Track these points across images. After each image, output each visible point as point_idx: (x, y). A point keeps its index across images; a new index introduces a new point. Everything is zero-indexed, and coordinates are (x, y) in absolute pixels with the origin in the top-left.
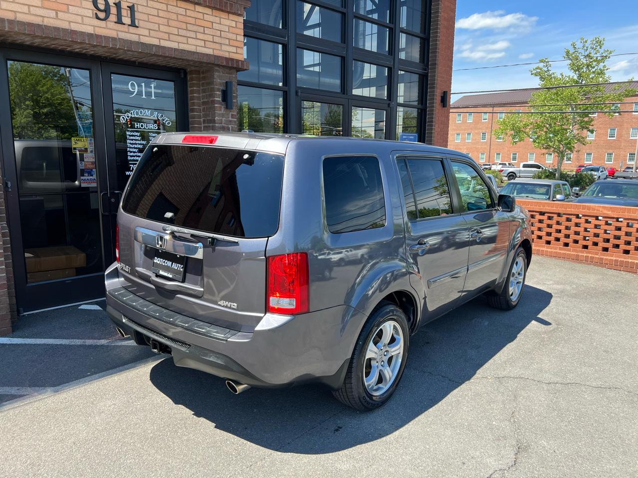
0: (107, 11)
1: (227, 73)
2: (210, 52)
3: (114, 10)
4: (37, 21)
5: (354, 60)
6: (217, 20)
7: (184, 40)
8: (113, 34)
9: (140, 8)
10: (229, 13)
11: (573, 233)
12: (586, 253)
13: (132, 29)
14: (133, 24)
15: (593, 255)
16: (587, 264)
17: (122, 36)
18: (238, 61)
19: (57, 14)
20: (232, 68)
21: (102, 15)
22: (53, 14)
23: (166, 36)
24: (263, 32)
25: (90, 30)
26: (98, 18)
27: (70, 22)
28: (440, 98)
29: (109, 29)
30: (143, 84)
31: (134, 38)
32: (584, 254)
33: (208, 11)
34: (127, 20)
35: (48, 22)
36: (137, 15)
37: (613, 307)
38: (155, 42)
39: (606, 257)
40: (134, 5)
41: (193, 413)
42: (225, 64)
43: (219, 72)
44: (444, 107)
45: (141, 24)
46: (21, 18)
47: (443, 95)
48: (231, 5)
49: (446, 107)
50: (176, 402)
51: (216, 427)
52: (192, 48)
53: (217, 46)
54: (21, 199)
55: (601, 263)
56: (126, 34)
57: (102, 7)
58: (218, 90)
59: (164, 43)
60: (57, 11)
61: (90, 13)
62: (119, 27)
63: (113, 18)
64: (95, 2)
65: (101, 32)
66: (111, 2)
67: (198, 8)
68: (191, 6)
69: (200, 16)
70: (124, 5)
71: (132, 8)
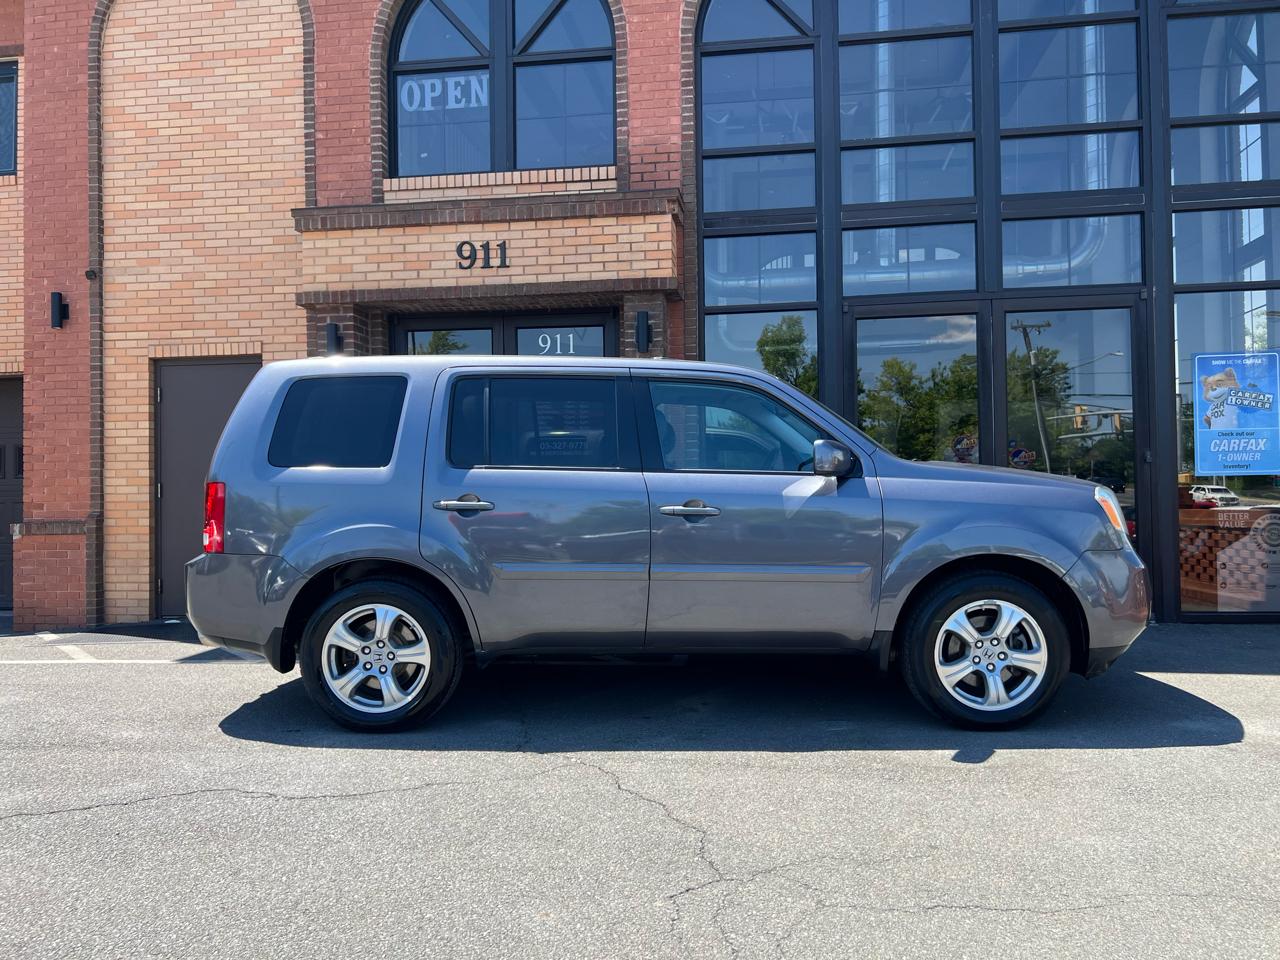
0: (473, 257)
1: (646, 301)
2: (613, 276)
3: (480, 254)
4: (398, 285)
5: (1006, 220)
6: (626, 229)
7: (572, 268)
8: (477, 282)
9: (513, 244)
10: (645, 214)
13: (502, 271)
14: (503, 265)
17: (489, 281)
18: (663, 280)
19: (418, 273)
20: (646, 291)
21: (466, 263)
22: (414, 274)
23: (546, 269)
24: (764, 223)
25: (452, 283)
26: (462, 267)
27: (431, 279)
29: (476, 277)
30: (558, 336)
31: (504, 281)
33: (612, 221)
34: (495, 262)
35: (409, 284)
36: (509, 253)
38: (532, 279)
40: (504, 242)
42: (632, 288)
43: (631, 301)
45: (514, 261)
46: (384, 286)
48: (645, 204)
52: (585, 277)
53: (626, 266)
56: (495, 278)
57: (466, 254)
58: (631, 327)
59: (543, 279)
60: (418, 271)
61: (453, 264)
62: (487, 271)
63: (479, 263)
64: (459, 250)
65: (463, 283)
66: (477, 246)
67: (595, 222)
68: (584, 222)
69: (598, 231)
70: (493, 245)
71: (503, 247)
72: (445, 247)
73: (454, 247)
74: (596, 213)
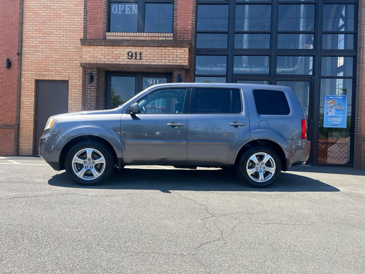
0: (132, 56)
2: (171, 64)
3: (134, 55)
4: (110, 63)
5: (278, 56)
6: (176, 51)
7: (160, 61)
8: (133, 63)
9: (144, 53)
10: (181, 47)
13: (140, 60)
14: (140, 59)
17: (136, 63)
20: (180, 69)
21: (130, 58)
23: (153, 61)
25: (126, 63)
26: (129, 59)
27: (120, 61)
30: (154, 80)
31: (141, 63)
33: (172, 48)
34: (138, 58)
35: (113, 63)
36: (142, 55)
38: (148, 63)
40: (141, 52)
42: (177, 67)
43: (176, 71)
45: (144, 58)
46: (106, 62)
48: (181, 44)
52: (163, 64)
53: (175, 61)
56: (138, 62)
57: (130, 55)
58: (176, 78)
59: (152, 63)
60: (116, 59)
61: (126, 58)
62: (136, 60)
63: (134, 58)
64: (128, 54)
65: (129, 63)
66: (133, 53)
67: (167, 48)
68: (164, 48)
69: (168, 51)
70: (138, 53)
71: (141, 54)
72: (124, 53)
73: (127, 53)
74: (168, 46)
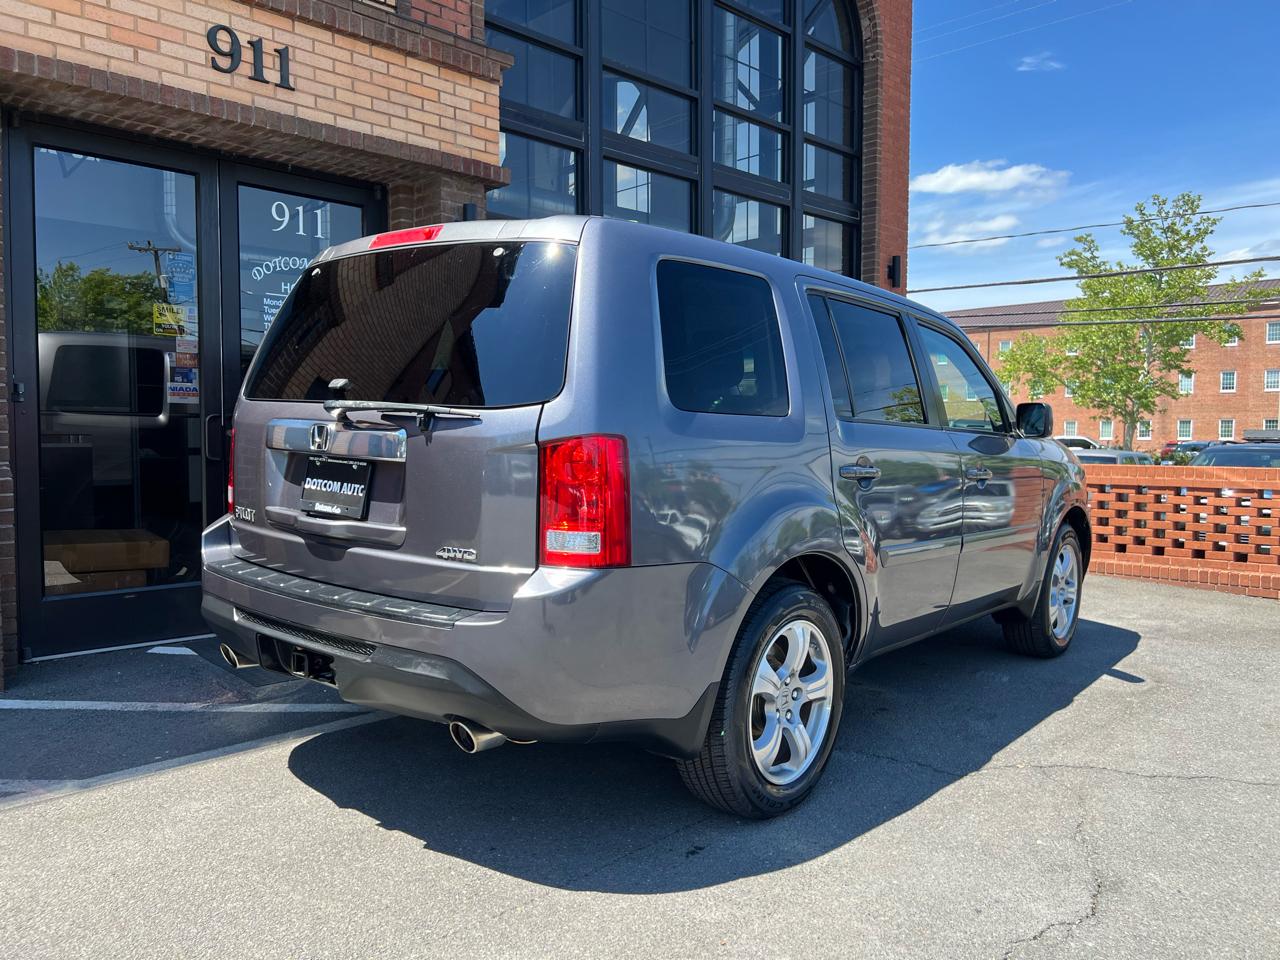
0: (234, 55)
1: (466, 190)
2: (433, 145)
3: (247, 55)
4: (98, 63)
5: (716, 188)
6: (449, 87)
7: (383, 120)
8: (244, 99)
9: (300, 56)
10: (472, 75)
11: (1171, 526)
12: (1202, 567)
13: (282, 93)
14: (284, 84)
15: (1216, 570)
16: (1205, 589)
17: (261, 103)
18: (487, 166)
19: (136, 54)
20: (476, 179)
21: (224, 63)
22: (128, 53)
23: (348, 111)
24: (538, 125)
25: (200, 88)
26: (216, 67)
27: (161, 71)
28: (887, 270)
29: (236, 89)
30: (301, 209)
31: (287, 110)
32: (1198, 567)
33: (432, 69)
34: (272, 75)
35: (115, 67)
36: (293, 67)
37: (1270, 655)
38: (326, 119)
39: (1244, 572)
40: (287, 48)
41: (378, 822)
42: (461, 169)
43: (451, 187)
44: (894, 286)
45: (301, 84)
46: (64, 55)
47: (891, 264)
48: (476, 61)
49: (899, 286)
50: (342, 804)
51: (426, 847)
52: (399, 137)
53: (448, 137)
54: (43, 445)
55: (1234, 586)
56: (268, 100)
57: (225, 47)
59: (344, 124)
60: (136, 50)
61: (201, 58)
62: (258, 86)
63: (246, 69)
64: (211, 37)
65: (217, 92)
66: (243, 40)
67: (412, 63)
68: (398, 58)
69: (416, 77)
70: (268, 47)
71: (283, 54)
72: (187, 24)
73: (202, 29)
74: (419, 49)
